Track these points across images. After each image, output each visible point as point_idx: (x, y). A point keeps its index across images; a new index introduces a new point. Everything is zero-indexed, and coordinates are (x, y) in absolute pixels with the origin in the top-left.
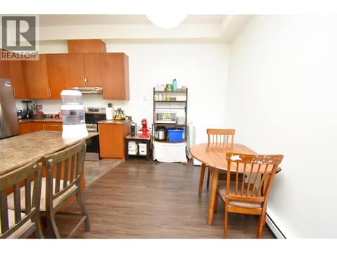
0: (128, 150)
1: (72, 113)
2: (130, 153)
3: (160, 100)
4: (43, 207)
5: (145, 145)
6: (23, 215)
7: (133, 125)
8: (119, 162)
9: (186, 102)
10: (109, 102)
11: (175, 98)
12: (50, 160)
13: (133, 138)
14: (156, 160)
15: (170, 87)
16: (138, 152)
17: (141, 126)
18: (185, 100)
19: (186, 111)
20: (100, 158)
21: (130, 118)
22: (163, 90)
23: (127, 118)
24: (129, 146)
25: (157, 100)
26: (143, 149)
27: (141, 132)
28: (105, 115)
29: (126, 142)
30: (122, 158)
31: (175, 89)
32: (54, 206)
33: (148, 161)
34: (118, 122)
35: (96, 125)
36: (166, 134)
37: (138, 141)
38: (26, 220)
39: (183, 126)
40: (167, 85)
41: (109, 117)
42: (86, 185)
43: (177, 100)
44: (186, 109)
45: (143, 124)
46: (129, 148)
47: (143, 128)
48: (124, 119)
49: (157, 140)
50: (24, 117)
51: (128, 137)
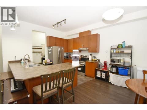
0: (96, 75)
1: (76, 57)
2: (97, 76)
3: (115, 52)
4: (60, 86)
5: (105, 74)
6: (55, 86)
7: (100, 63)
8: (92, 79)
9: (131, 53)
10: (91, 53)
11: (124, 51)
12: (64, 72)
13: (99, 69)
14: (110, 82)
15: (120, 45)
16: (101, 76)
17: (104, 65)
18: (131, 52)
19: (131, 58)
20: (85, 76)
21: (99, 60)
22: (117, 47)
23: (97, 60)
24: (97, 73)
25: (112, 52)
26: (104, 76)
27: (104, 67)
28: (89, 59)
29: (96, 71)
30: (94, 78)
31: (124, 47)
32: (64, 87)
33: (106, 82)
34: (93, 62)
35: (85, 62)
36: (117, 70)
37: (101, 71)
38: (55, 88)
39: (129, 67)
40: (119, 45)
41: (90, 59)
42: (78, 84)
43: (125, 52)
44: (131, 57)
45: (104, 64)
46: (97, 74)
47: (105, 65)
48: (96, 60)
49: (112, 72)
50: (66, 58)
51: (97, 69)
